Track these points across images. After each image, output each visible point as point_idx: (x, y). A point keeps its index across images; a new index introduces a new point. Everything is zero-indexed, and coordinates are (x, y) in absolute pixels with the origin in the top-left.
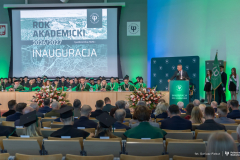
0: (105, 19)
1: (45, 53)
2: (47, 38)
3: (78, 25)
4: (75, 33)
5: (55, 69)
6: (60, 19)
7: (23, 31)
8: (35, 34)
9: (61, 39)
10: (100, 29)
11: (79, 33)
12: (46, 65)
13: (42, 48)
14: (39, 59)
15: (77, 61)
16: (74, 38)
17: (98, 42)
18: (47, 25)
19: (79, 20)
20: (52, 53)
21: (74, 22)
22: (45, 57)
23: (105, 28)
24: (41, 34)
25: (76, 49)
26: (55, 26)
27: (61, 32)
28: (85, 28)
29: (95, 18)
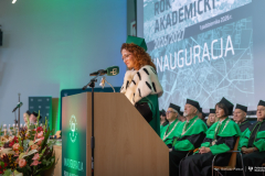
9: (183, 26)
11: (206, 3)
13: (164, 53)
16: (200, 18)
20: (173, 60)
22: (166, 71)
24: (162, 23)
27: (183, 11)
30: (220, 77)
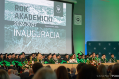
0: (65, 11)
1: (24, 33)
2: (26, 20)
3: (48, 13)
4: (46, 19)
5: (31, 47)
6: (36, 6)
8: (16, 16)
9: (36, 22)
10: (62, 18)
11: (48, 19)
12: (25, 43)
13: (22, 28)
14: (19, 38)
15: (47, 41)
16: (45, 23)
17: (60, 27)
18: (25, 9)
19: (49, 9)
20: (29, 33)
21: (45, 10)
22: (24, 36)
23: (65, 17)
24: (21, 16)
25: (46, 32)
26: (32, 11)
27: (36, 17)
28: (52, 15)
29: (59, 9)
30: (54, 44)
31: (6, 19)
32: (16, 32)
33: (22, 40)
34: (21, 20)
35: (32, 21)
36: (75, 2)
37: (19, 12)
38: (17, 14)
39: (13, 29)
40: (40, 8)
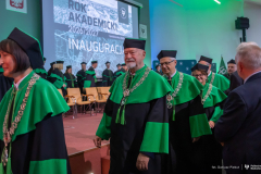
0: (130, 16)
1: (82, 45)
2: (84, 24)
3: (112, 17)
4: (110, 26)
6: (97, 5)
7: (56, 8)
8: (71, 18)
10: (128, 26)
14: (77, 52)
16: (109, 31)
18: (83, 8)
19: (112, 11)
20: (89, 45)
21: (108, 12)
22: (83, 50)
24: (77, 18)
25: (110, 44)
26: (92, 12)
27: (97, 21)
28: (117, 21)
29: (124, 13)
31: (57, 20)
32: (72, 43)
33: (81, 55)
34: (78, 24)
35: (92, 27)
36: (141, 6)
37: (75, 12)
38: (71, 14)
39: (68, 38)
40: (101, 8)
